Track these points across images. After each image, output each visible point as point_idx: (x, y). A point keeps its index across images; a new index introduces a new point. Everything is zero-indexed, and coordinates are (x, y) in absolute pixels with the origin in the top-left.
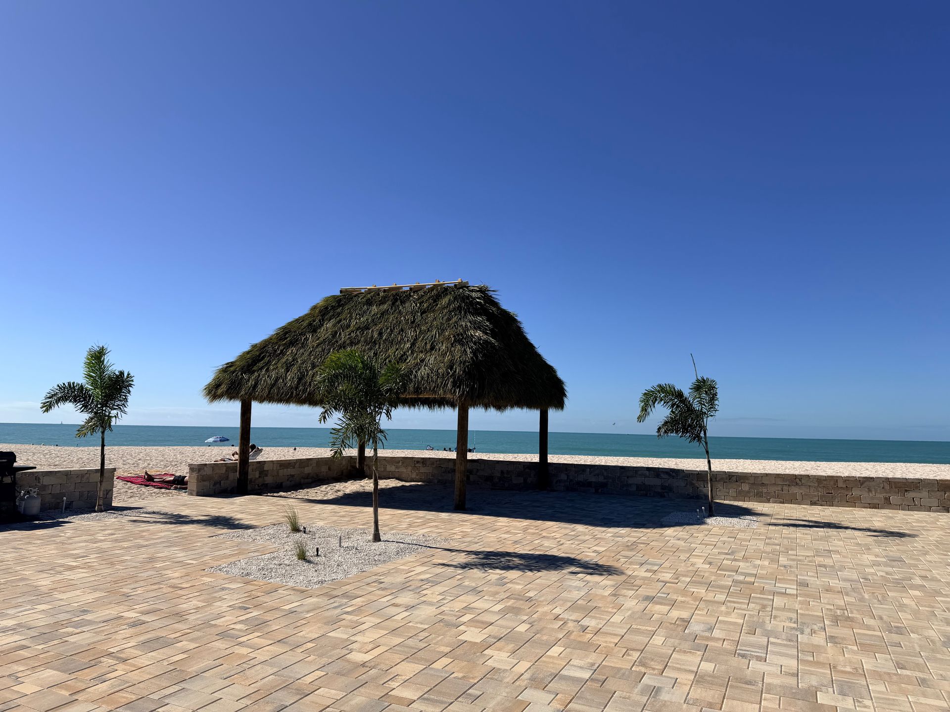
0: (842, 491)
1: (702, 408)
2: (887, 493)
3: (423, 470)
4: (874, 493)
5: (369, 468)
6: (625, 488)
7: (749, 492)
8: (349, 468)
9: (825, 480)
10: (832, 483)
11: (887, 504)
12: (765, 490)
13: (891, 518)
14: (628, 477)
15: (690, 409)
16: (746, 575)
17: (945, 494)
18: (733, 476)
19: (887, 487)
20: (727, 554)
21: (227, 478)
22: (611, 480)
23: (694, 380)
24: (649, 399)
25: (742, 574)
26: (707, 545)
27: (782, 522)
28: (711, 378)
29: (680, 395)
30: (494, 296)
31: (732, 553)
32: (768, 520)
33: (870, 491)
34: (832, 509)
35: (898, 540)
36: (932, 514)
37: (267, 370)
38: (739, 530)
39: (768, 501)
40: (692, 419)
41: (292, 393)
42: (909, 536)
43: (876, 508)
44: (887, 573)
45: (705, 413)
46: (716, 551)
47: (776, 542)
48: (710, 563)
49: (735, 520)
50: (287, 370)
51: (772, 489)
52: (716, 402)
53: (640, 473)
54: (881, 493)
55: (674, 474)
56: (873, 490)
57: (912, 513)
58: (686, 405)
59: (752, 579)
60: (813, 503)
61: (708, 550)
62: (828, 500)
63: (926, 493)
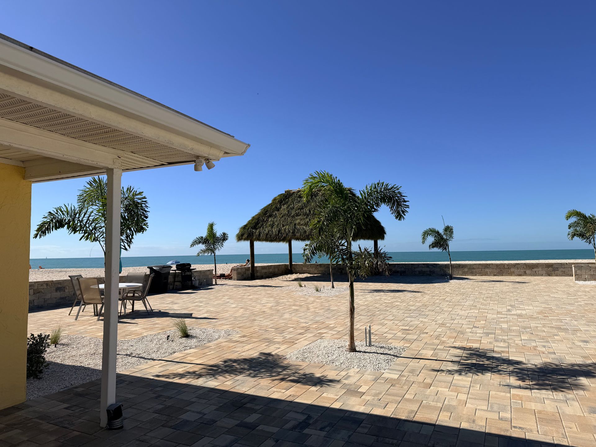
0: (507, 270)
1: (447, 237)
2: (525, 269)
3: (320, 269)
4: (519, 270)
5: (295, 269)
6: (414, 273)
7: (467, 272)
8: (285, 269)
9: (499, 265)
10: (502, 266)
11: (525, 274)
12: (475, 271)
14: (415, 268)
15: (442, 238)
16: (463, 292)
17: (548, 269)
18: (461, 265)
19: (525, 267)
20: (457, 288)
21: (246, 274)
22: (407, 270)
23: (444, 227)
24: (426, 234)
27: (479, 281)
29: (438, 232)
30: (354, 192)
31: (459, 288)
32: (474, 280)
33: (518, 269)
34: (502, 277)
35: (521, 284)
36: (542, 277)
37: (263, 228)
38: (462, 283)
39: (476, 275)
40: (443, 242)
41: (276, 237)
42: (527, 283)
43: (520, 276)
44: (510, 290)
45: (448, 239)
46: (453, 288)
47: (476, 285)
49: (461, 281)
50: (272, 228)
51: (477, 270)
52: (453, 235)
53: (420, 266)
54: (522, 269)
55: (435, 266)
56: (519, 268)
57: (535, 277)
58: (440, 236)
59: (465, 292)
60: (495, 275)
61: (451, 288)
62: (501, 274)
63: (541, 269)
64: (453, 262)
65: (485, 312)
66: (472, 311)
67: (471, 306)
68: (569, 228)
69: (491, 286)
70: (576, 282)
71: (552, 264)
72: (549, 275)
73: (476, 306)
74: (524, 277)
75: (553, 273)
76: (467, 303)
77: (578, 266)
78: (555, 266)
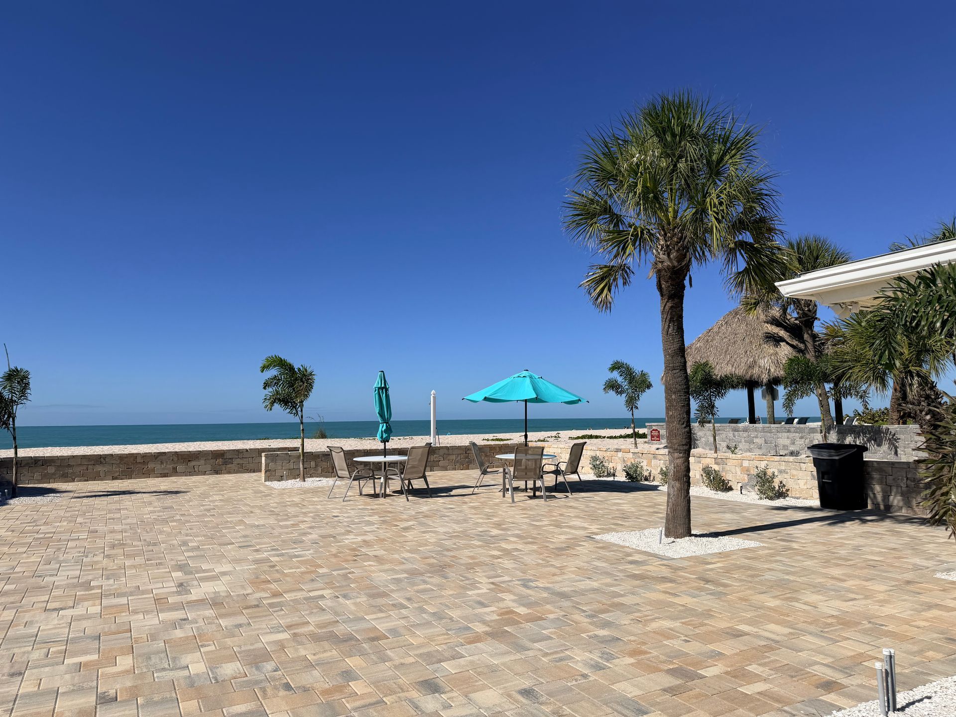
0: (140, 465)
1: (12, 396)
2: (175, 464)
4: (165, 464)
7: (54, 474)
9: (125, 458)
10: (132, 459)
11: (175, 472)
12: (70, 471)
13: (176, 482)
16: (46, 533)
17: (216, 460)
18: (39, 460)
19: (176, 459)
20: (29, 523)
23: (7, 370)
25: (42, 533)
26: (9, 519)
27: (84, 495)
28: (25, 368)
31: (34, 521)
32: (71, 494)
33: (162, 463)
34: (129, 481)
35: (174, 496)
36: (206, 477)
38: (43, 505)
39: (73, 481)
42: (184, 492)
43: (166, 477)
44: (158, 516)
45: (15, 401)
46: (19, 522)
47: (76, 509)
48: (13, 531)
49: (38, 498)
51: (77, 470)
52: (28, 391)
54: (170, 465)
56: (165, 462)
57: (191, 477)
59: (51, 535)
60: (114, 478)
61: (11, 522)
62: (128, 474)
63: (204, 461)
64: (23, 453)
65: (120, 608)
66: (79, 611)
67: (74, 586)
68: (265, 388)
69: (114, 507)
70: (267, 483)
71: (222, 452)
72: (217, 472)
73: (87, 586)
74: (173, 479)
75: (223, 467)
76: (60, 579)
77: (272, 454)
78: (228, 456)
